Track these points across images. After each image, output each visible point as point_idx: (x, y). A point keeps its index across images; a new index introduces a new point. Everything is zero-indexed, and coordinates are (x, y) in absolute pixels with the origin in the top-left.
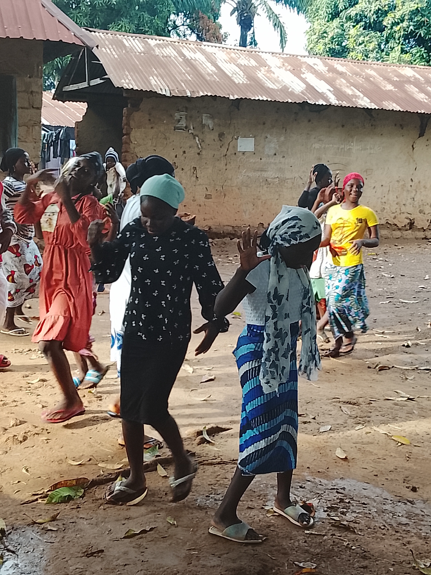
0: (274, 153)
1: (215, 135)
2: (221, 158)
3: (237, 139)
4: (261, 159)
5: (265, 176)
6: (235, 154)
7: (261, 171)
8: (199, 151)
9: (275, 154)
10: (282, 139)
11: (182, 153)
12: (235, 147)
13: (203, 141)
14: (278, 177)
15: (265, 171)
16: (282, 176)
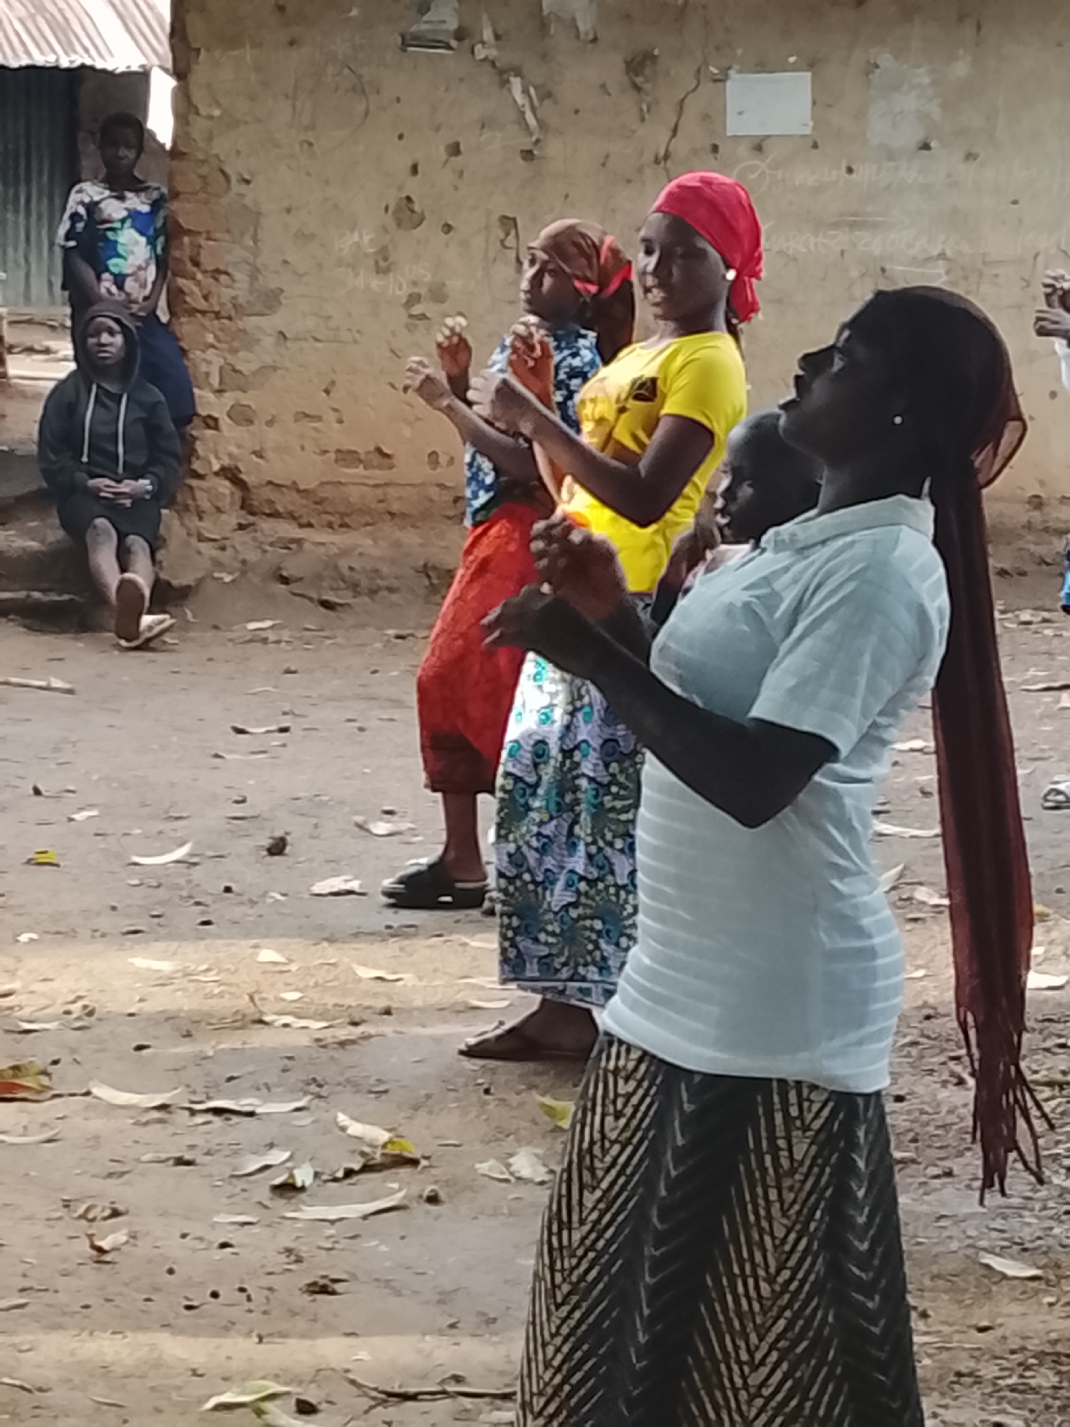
0: (919, 136)
1: (608, 66)
2: (640, 170)
3: (721, 80)
4: (850, 170)
5: (876, 250)
6: (715, 149)
7: (853, 226)
8: (527, 143)
9: (926, 147)
10: (961, 69)
11: (443, 154)
12: (713, 117)
13: (549, 95)
14: (942, 256)
15: (875, 226)
16: (966, 249)
